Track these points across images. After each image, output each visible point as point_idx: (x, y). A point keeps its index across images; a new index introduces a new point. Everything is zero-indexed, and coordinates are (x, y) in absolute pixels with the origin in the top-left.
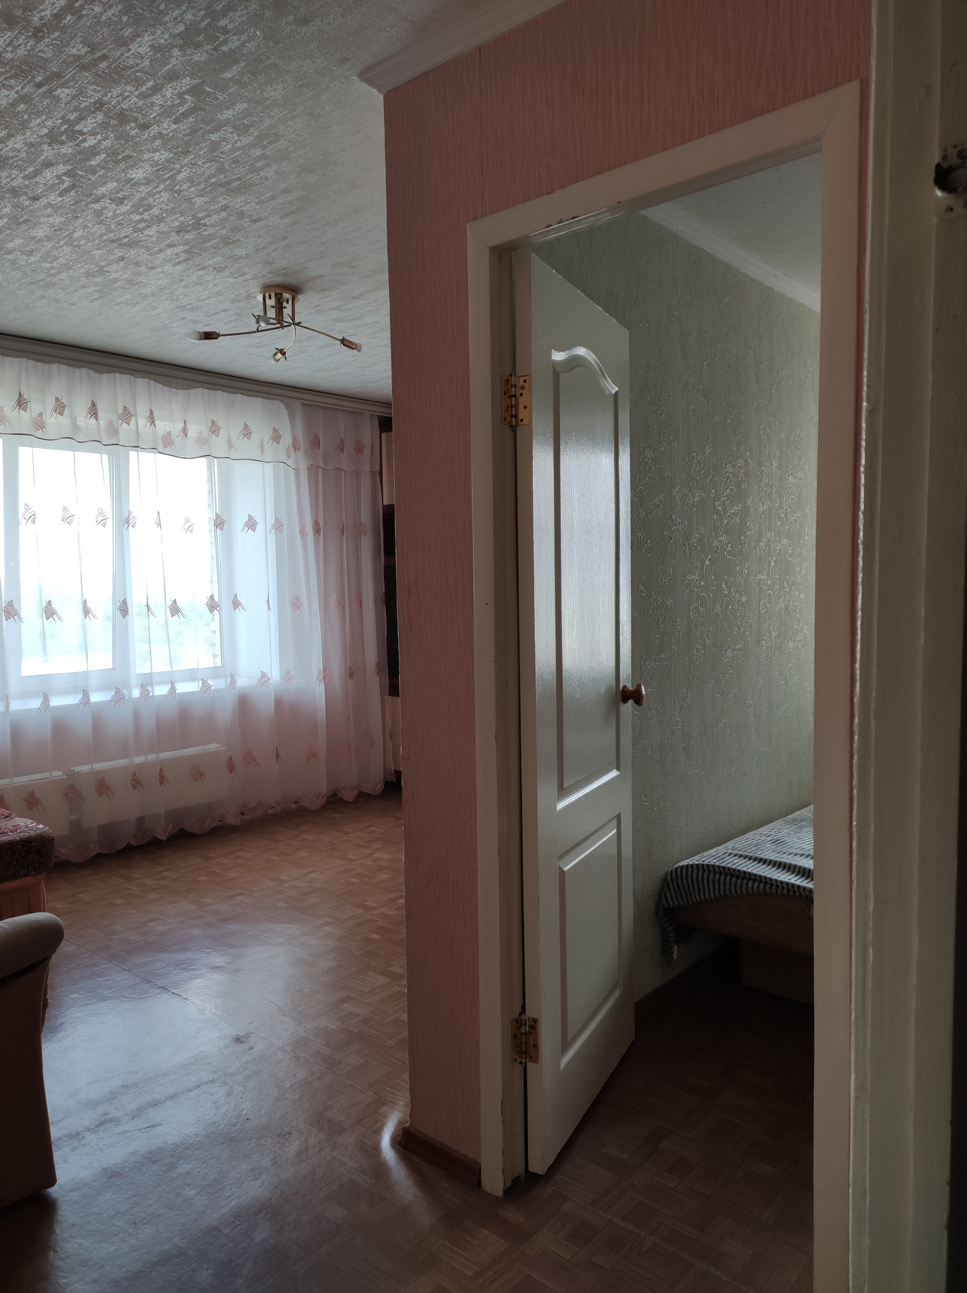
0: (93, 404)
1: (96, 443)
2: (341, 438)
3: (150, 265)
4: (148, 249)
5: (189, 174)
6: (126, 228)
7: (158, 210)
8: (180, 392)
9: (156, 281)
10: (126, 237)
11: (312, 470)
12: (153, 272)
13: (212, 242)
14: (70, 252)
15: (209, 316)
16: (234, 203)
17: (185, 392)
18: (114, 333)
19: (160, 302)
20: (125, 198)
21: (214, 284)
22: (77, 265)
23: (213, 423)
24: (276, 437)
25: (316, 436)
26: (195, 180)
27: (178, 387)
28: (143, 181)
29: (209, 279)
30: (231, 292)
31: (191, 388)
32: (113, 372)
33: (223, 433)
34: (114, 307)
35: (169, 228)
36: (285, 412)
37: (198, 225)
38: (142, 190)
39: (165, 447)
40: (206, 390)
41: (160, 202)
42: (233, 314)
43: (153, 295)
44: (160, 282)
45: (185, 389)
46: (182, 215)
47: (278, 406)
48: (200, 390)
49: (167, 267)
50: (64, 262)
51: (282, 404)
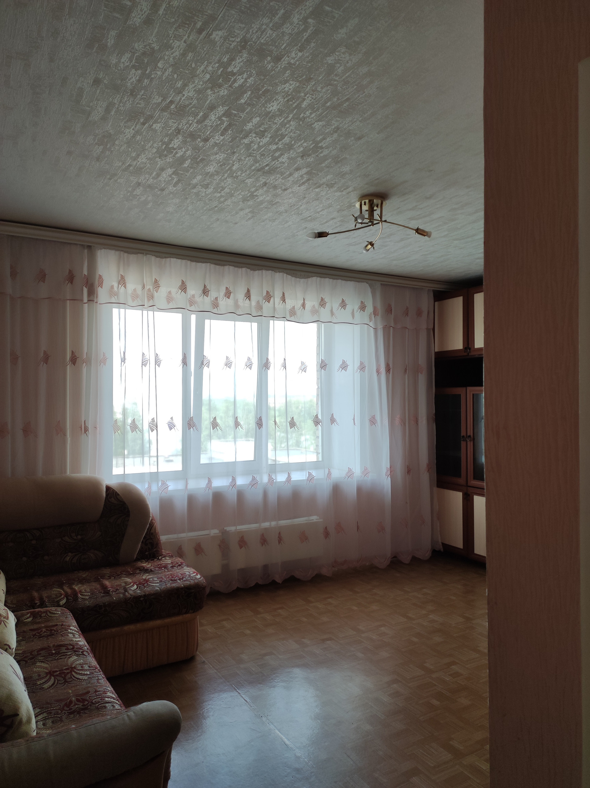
0: (248, 291)
1: (248, 316)
2: (407, 307)
3: (283, 188)
4: (282, 174)
5: (311, 101)
6: (267, 158)
7: (288, 139)
8: (302, 280)
9: (288, 200)
10: (267, 165)
11: (386, 329)
12: (286, 193)
13: (326, 162)
14: (232, 183)
15: (322, 224)
16: (343, 124)
17: (305, 280)
18: (262, 243)
19: (291, 217)
20: (265, 131)
21: (326, 198)
22: (237, 192)
23: (322, 299)
24: (363, 308)
25: (390, 306)
26: (315, 106)
27: (301, 277)
28: (278, 113)
29: (323, 194)
30: (338, 204)
31: (309, 277)
32: (262, 269)
33: (328, 306)
34: (261, 223)
35: (296, 153)
36: (369, 290)
37: (317, 148)
38: (277, 122)
39: (291, 316)
40: (319, 278)
41: (290, 131)
42: (338, 221)
43: (286, 211)
44: (290, 201)
45: (305, 278)
46: (305, 142)
47: (365, 286)
48: (314, 278)
49: (295, 188)
50: (228, 191)
51: (368, 285)
